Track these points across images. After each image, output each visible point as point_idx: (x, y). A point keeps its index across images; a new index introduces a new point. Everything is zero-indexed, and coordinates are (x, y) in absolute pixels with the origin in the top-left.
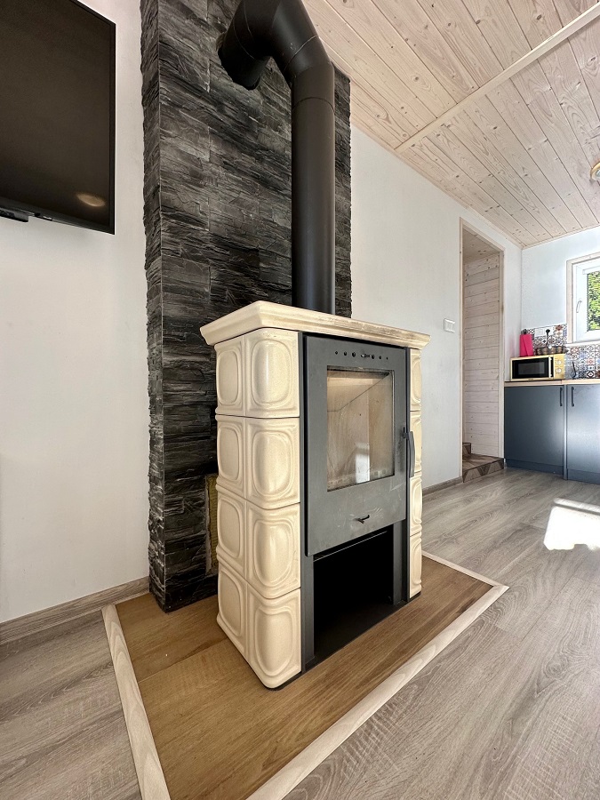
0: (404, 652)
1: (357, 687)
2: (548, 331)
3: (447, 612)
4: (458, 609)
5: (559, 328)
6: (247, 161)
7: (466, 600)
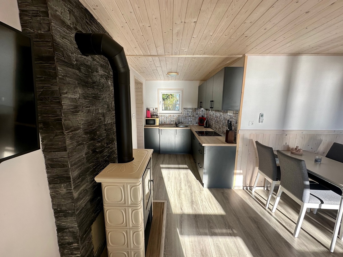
0: (160, 233)
1: (157, 249)
2: (153, 109)
3: (160, 216)
4: (162, 214)
5: (156, 108)
6: (90, 91)
7: (162, 209)
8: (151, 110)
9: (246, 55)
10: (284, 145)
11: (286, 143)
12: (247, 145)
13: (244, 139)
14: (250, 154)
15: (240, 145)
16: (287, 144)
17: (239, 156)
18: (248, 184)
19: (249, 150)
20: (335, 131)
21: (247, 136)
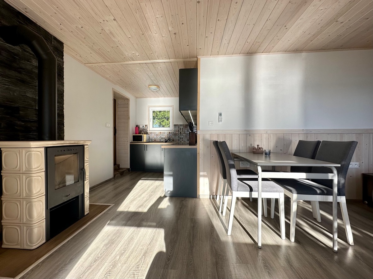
2: (143, 126)
5: (146, 126)
6: (13, 73)
8: (141, 127)
9: (199, 57)
10: (249, 147)
11: (251, 144)
12: (208, 147)
13: (204, 140)
14: (212, 157)
15: (201, 146)
16: (253, 145)
17: (200, 159)
18: (213, 193)
19: (212, 153)
20: (303, 130)
21: (208, 137)
